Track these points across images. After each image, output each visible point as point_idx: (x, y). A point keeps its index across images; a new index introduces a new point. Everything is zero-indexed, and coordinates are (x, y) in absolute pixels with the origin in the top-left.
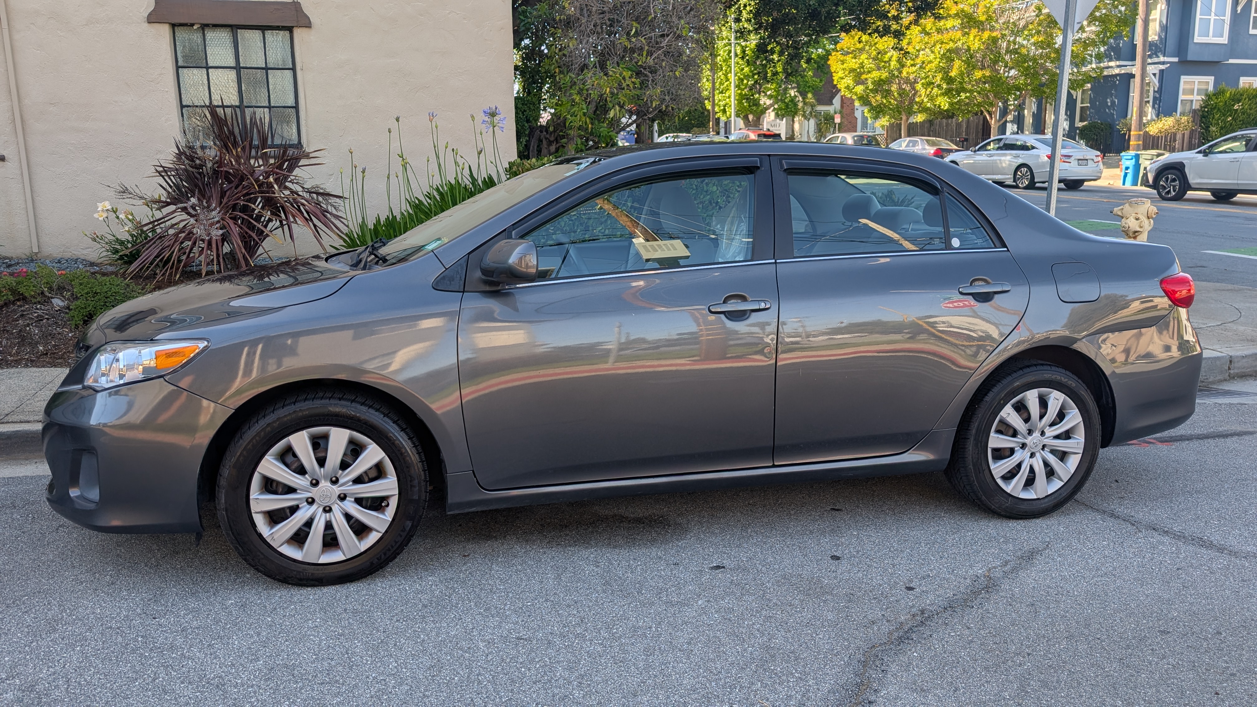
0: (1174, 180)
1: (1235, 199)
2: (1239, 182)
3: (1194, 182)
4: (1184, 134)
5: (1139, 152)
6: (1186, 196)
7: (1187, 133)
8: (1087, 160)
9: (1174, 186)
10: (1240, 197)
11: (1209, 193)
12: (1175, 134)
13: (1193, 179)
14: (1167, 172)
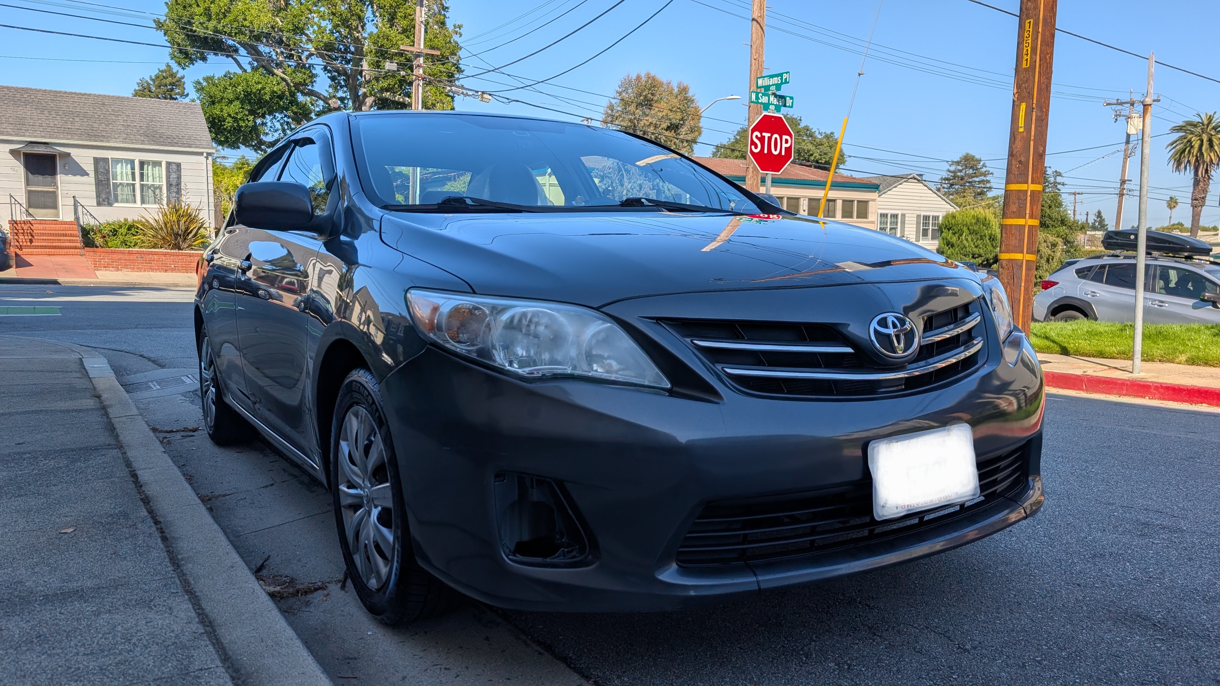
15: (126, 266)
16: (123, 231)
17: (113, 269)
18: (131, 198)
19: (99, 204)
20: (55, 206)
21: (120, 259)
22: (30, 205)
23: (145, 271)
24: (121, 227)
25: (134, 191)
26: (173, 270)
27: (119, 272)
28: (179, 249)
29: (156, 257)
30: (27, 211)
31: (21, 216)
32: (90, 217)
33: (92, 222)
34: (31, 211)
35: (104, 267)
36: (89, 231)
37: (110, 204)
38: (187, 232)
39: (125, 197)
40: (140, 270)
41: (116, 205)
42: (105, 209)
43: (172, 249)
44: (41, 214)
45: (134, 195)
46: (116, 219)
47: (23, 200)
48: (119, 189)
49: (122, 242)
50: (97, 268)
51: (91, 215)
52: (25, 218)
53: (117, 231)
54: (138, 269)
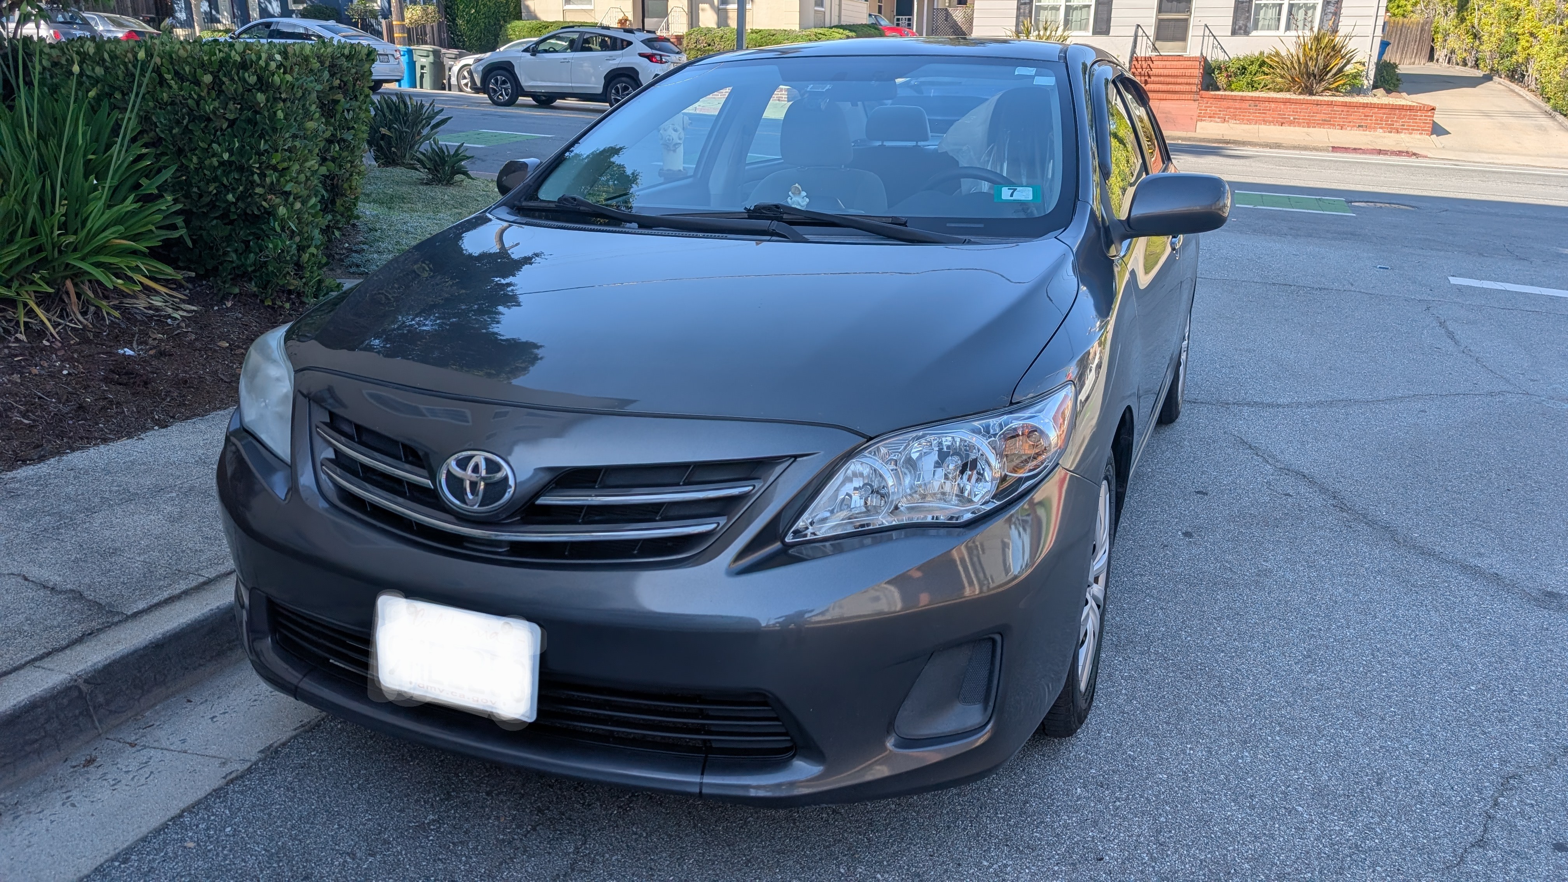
0: (504, 82)
1: (554, 104)
2: (573, 85)
3: (527, 84)
4: (432, 27)
5: (412, 47)
6: (518, 102)
7: (435, 24)
8: (387, 55)
9: (506, 89)
10: (559, 102)
11: (530, 99)
12: (424, 27)
13: (526, 81)
14: (495, 72)
15: (1234, 117)
16: (1254, 68)
17: (1219, 120)
18: (1273, 23)
19: (1234, 33)
20: (1184, 39)
21: (1229, 108)
22: (1158, 37)
23: (1256, 124)
24: (1252, 63)
25: (1279, 14)
26: (1291, 123)
27: (1226, 124)
28: (1311, 93)
29: (1273, 105)
30: (1154, 45)
31: (1144, 50)
32: (1219, 51)
33: (1221, 57)
34: (1158, 44)
35: (1210, 117)
36: (1214, 70)
37: (1247, 33)
38: (1325, 70)
39: (1267, 22)
40: (1249, 122)
41: (1254, 33)
42: (1240, 39)
43: (1300, 93)
44: (1169, 49)
45: (1279, 19)
46: (1249, 53)
47: (1151, 32)
48: (1262, 12)
49: (1248, 84)
50: (1200, 118)
51: (1222, 48)
52: (1150, 53)
53: (1245, 69)
54: (1248, 120)
